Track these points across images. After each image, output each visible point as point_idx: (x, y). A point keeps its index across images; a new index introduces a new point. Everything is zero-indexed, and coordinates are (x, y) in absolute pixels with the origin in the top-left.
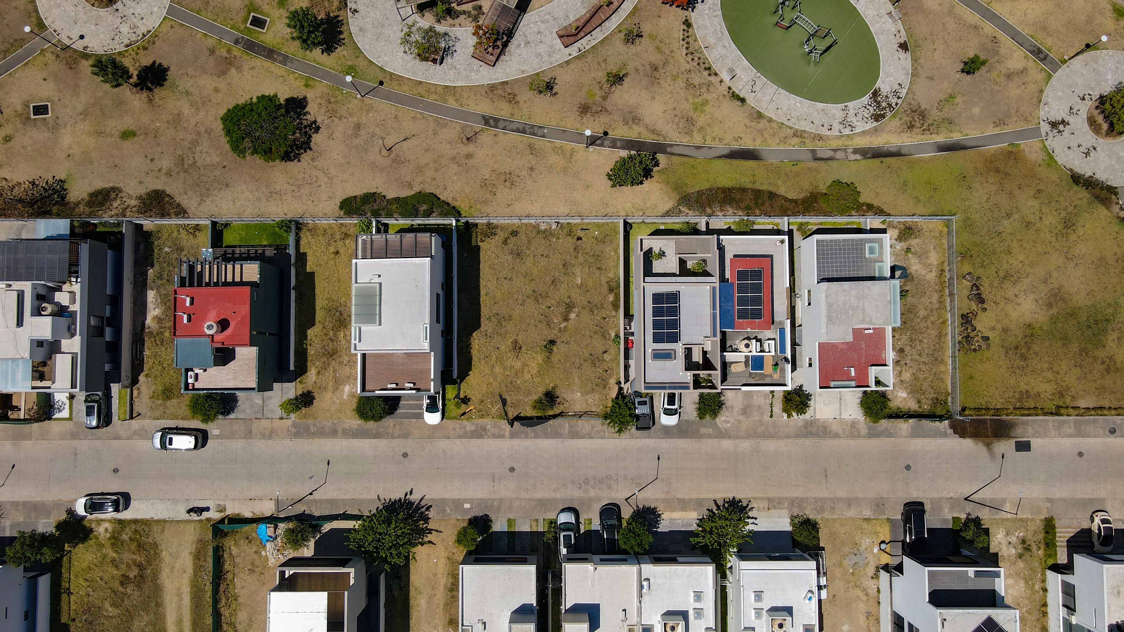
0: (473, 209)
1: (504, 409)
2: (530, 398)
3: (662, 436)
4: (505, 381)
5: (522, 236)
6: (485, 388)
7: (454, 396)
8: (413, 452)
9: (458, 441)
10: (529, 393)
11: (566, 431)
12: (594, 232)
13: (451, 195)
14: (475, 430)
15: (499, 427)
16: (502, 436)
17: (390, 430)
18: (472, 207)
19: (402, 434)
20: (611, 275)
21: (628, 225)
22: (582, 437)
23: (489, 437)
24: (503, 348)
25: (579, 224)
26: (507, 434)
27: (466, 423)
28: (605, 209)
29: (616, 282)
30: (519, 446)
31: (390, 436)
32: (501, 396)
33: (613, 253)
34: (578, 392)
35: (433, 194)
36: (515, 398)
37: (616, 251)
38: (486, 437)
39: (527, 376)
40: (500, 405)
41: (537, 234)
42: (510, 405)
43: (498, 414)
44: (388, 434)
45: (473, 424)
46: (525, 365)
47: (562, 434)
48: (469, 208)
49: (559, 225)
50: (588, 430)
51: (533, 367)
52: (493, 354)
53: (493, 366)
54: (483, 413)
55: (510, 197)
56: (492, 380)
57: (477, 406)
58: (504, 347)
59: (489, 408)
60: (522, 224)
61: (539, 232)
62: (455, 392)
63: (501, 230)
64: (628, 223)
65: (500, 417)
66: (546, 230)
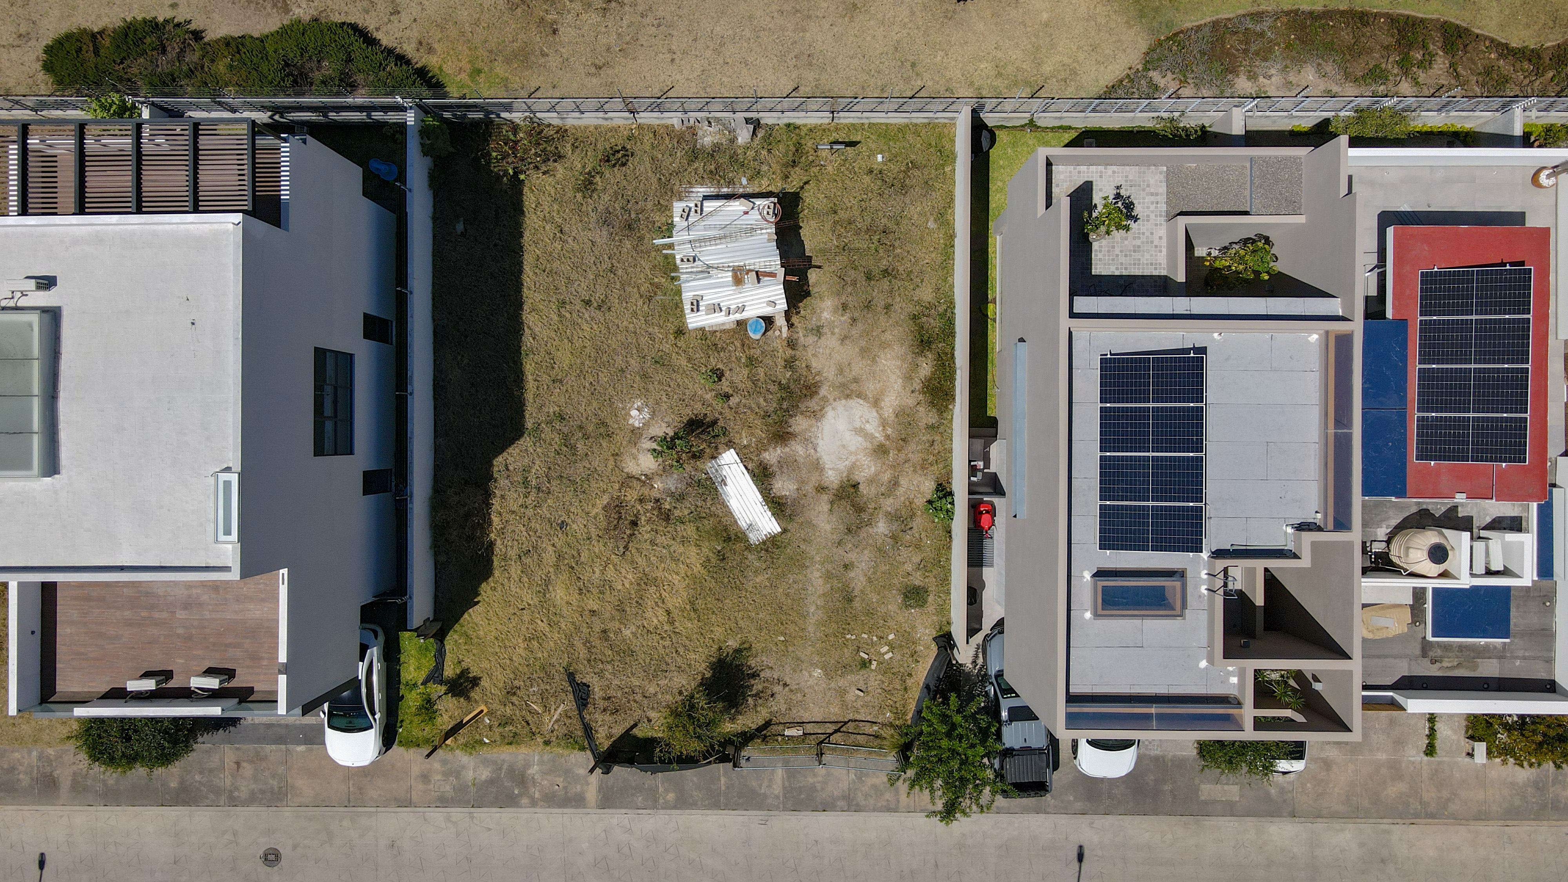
0: (482, 78)
1: (582, 718)
2: (663, 682)
3: (1078, 805)
4: (585, 630)
5: (641, 166)
6: (521, 651)
7: (423, 675)
8: (295, 847)
9: (437, 815)
10: (659, 669)
11: (777, 789)
12: (872, 154)
13: (415, 34)
14: (491, 782)
15: (567, 772)
16: (577, 801)
17: (225, 780)
18: (479, 71)
19: (263, 792)
20: (926, 294)
21: (985, 133)
22: (825, 808)
23: (534, 803)
24: (577, 526)
25: (825, 130)
26: (592, 794)
27: (463, 758)
28: (907, 80)
29: (942, 316)
30: (629, 831)
31: (223, 799)
32: (571, 676)
33: (931, 225)
34: (815, 665)
35: (354, 27)
36: (616, 682)
37: (944, 216)
38: (525, 801)
39: (655, 617)
40: (568, 704)
41: (690, 162)
42: (602, 704)
43: (564, 730)
44: (218, 791)
45: (485, 762)
46: (646, 581)
47: (765, 796)
48: (471, 75)
49: (761, 134)
50: (844, 785)
51: (671, 585)
52: (545, 544)
53: (547, 582)
54: (519, 728)
55: (603, 40)
56: (543, 626)
57: (496, 706)
58: (581, 522)
59: (532, 712)
60: (640, 127)
61: (694, 154)
62: (429, 663)
63: (574, 147)
64: (985, 126)
65: (569, 740)
66: (717, 148)
